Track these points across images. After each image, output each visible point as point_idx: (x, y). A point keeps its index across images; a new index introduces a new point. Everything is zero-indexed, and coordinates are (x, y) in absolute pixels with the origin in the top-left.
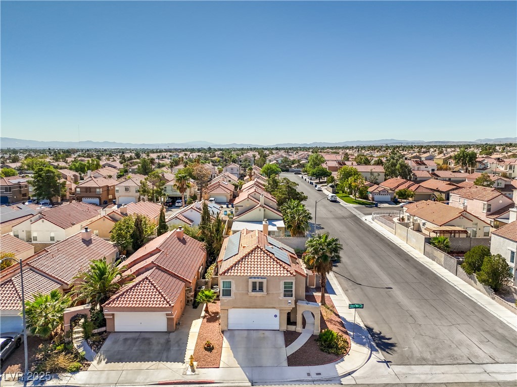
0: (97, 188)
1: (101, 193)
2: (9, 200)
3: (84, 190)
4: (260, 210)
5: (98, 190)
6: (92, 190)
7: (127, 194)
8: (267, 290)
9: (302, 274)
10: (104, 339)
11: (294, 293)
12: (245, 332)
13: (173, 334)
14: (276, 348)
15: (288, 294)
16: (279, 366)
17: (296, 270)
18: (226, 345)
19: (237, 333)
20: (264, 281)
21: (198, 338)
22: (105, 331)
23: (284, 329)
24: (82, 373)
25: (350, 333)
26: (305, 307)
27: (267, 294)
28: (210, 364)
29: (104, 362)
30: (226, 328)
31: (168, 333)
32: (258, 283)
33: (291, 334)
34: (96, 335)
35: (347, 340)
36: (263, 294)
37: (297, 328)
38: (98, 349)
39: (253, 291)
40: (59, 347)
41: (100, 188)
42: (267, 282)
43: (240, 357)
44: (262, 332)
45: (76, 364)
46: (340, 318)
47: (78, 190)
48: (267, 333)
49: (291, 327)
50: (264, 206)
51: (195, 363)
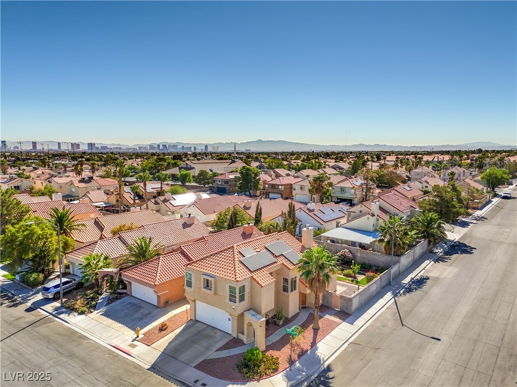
0: (280, 185)
1: (283, 189)
2: (227, 191)
3: (270, 186)
4: (368, 219)
5: (280, 187)
6: (276, 187)
7: (302, 192)
8: (215, 290)
9: (260, 282)
10: (120, 298)
11: (237, 299)
12: (204, 326)
13: (159, 309)
14: (208, 348)
15: (232, 299)
16: (187, 364)
17: (255, 277)
18: (177, 331)
19: (198, 324)
20: (212, 279)
21: (169, 319)
22: (126, 293)
23: (235, 335)
24: (83, 316)
25: (298, 364)
26: (249, 318)
27: (215, 294)
28: (148, 341)
29: (101, 313)
30: (193, 318)
31: (157, 307)
32: (207, 280)
33: (236, 342)
34: (119, 293)
35: (281, 368)
36: (211, 293)
37: (244, 338)
38: (109, 304)
39: (205, 288)
40: (91, 295)
41: (282, 185)
42: (216, 282)
43: (173, 345)
44: (216, 331)
45: (84, 309)
46: (312, 346)
47: (267, 186)
48: (219, 333)
49: (241, 336)
50: (376, 215)
51: (141, 336)
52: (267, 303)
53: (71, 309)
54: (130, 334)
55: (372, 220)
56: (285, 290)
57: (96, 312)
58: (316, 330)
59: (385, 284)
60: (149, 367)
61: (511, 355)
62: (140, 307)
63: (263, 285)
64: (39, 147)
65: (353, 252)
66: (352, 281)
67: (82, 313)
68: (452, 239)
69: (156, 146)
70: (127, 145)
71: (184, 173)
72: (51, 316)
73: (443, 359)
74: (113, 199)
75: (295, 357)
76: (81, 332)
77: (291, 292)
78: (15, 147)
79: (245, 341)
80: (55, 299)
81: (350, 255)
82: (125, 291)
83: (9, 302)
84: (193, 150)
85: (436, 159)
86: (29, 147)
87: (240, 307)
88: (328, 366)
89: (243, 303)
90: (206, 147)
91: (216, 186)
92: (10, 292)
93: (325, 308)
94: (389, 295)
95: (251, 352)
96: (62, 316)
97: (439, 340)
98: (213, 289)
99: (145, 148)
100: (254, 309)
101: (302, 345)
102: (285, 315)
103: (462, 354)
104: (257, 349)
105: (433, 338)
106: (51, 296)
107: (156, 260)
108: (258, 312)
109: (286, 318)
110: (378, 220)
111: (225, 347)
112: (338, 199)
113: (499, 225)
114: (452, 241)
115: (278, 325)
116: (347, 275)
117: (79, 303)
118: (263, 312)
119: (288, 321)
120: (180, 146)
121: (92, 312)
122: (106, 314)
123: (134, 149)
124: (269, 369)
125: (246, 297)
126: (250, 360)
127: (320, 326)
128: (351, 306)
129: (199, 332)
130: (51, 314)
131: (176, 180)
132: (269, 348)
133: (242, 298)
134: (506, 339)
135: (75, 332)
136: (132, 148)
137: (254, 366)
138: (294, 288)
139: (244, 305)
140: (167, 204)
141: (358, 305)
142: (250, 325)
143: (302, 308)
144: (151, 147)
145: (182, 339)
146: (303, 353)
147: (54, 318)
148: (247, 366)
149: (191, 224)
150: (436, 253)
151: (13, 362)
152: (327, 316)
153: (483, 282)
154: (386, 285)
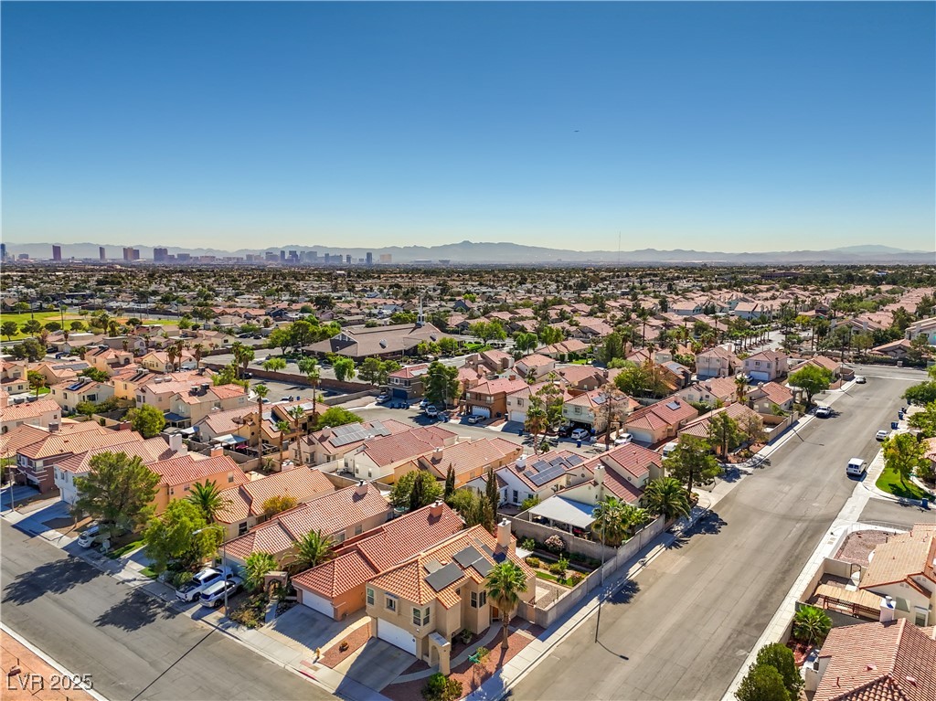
0: (487, 395)
1: (492, 402)
3: (474, 396)
4: (590, 488)
5: (488, 398)
6: (482, 398)
7: (520, 408)
8: (399, 611)
9: (446, 604)
10: (290, 608)
11: (422, 623)
12: (387, 646)
13: (336, 623)
14: (392, 671)
15: (417, 622)
16: (372, 689)
17: (440, 598)
18: (360, 651)
19: (381, 643)
20: (396, 600)
21: (349, 636)
22: (296, 601)
23: (419, 657)
24: (253, 630)
25: (480, 689)
26: (433, 641)
27: (399, 614)
28: (330, 662)
29: (272, 627)
30: (375, 636)
31: (334, 620)
32: (391, 601)
33: (421, 665)
34: (287, 601)
35: (463, 694)
36: (396, 613)
37: (429, 661)
38: (279, 615)
39: (388, 607)
40: (257, 604)
41: (490, 396)
42: (399, 604)
43: (356, 667)
44: (400, 651)
45: (254, 622)
46: (497, 669)
47: (468, 395)
48: (403, 654)
49: (425, 658)
50: (600, 483)
51: (322, 657)
52: (453, 624)
53: (240, 623)
54: (309, 654)
55: (595, 491)
56: (474, 604)
57: (267, 625)
58: (504, 649)
59: (594, 586)
60: (334, 692)
61: (694, 677)
62: (315, 620)
63: (448, 606)
64: (65, 255)
65: (565, 538)
66: (558, 580)
67: (252, 627)
68: (705, 506)
69: (279, 254)
70: (225, 252)
71: (342, 363)
72: (217, 630)
73: (625, 682)
74: (246, 432)
75: (478, 680)
76: (257, 651)
77: (481, 606)
78: (22, 256)
79: (430, 664)
80: (216, 607)
81: (561, 544)
82: (294, 598)
83: (163, 611)
84: (345, 260)
85: (758, 309)
86: (48, 256)
87: (424, 630)
88: (510, 691)
89: (427, 625)
90: (369, 255)
91: (391, 388)
92: (159, 597)
93: (519, 621)
94: (594, 602)
95: (435, 677)
96: (230, 630)
97: (627, 659)
98: (396, 609)
99: (258, 257)
100: (438, 631)
101: (487, 668)
102: (473, 630)
103: (646, 677)
104: (441, 675)
105: (622, 657)
106: (211, 605)
107: (330, 563)
108: (443, 635)
109: (474, 635)
110: (602, 489)
111: (410, 670)
112: (571, 422)
113: (781, 478)
114: (705, 510)
115: (465, 644)
116: (554, 572)
117: (247, 615)
118: (449, 632)
119: (476, 638)
120: (321, 254)
121: (262, 626)
122: (278, 628)
123: (238, 259)
124: (452, 694)
125: (431, 619)
126: (434, 686)
127: (509, 645)
128: (546, 619)
129: (382, 653)
130: (217, 628)
131: (326, 363)
132: (453, 671)
133: (426, 621)
134: (698, 659)
135: (250, 652)
136: (234, 258)
137: (438, 692)
138: (483, 601)
139: (429, 627)
140: (326, 444)
141: (555, 617)
142: (434, 648)
143: (494, 620)
144: (270, 255)
145: (364, 661)
146: (487, 676)
147: (221, 632)
148: (431, 692)
149: (364, 495)
150: (675, 532)
151: (200, 687)
152: (519, 632)
153: (711, 581)
154: (597, 586)
